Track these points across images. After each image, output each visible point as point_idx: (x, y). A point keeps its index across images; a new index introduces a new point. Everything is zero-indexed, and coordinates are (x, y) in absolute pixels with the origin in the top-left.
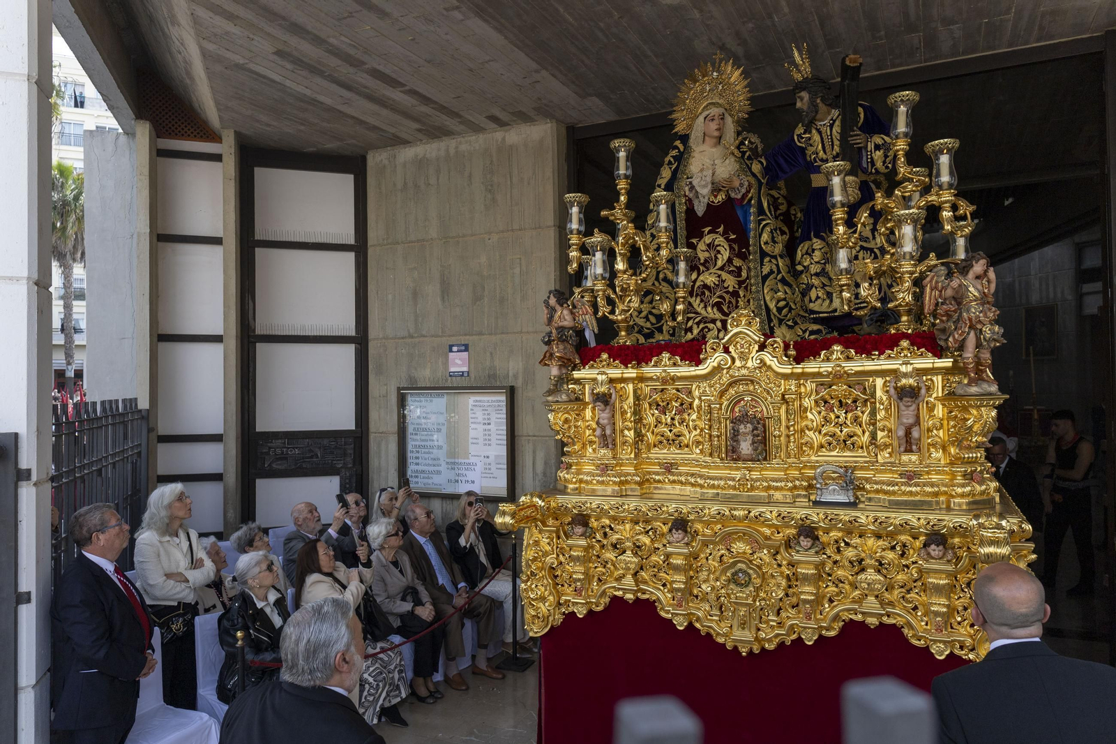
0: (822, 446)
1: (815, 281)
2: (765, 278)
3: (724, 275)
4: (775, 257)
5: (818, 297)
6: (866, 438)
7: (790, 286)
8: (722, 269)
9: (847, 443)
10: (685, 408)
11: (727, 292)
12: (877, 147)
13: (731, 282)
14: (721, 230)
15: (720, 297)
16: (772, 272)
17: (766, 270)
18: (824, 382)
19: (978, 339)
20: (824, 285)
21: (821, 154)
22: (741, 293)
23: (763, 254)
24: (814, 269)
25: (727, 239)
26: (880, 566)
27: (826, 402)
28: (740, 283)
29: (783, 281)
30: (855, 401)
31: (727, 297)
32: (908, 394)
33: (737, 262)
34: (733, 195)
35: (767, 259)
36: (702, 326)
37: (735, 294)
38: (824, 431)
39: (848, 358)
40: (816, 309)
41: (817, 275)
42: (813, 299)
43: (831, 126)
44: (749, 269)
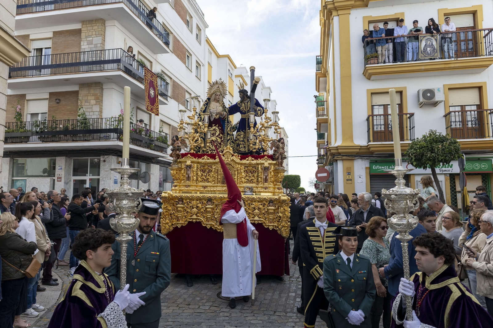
0: (245, 182)
1: (241, 143)
2: (228, 140)
3: (218, 138)
4: (231, 135)
5: (242, 147)
6: (255, 180)
7: (234, 143)
8: (217, 136)
9: (251, 181)
10: (210, 171)
11: (218, 143)
12: (259, 110)
13: (219, 140)
14: (217, 126)
15: (217, 144)
16: (230, 139)
17: (228, 138)
18: (246, 166)
19: (281, 157)
20: (243, 144)
21: (244, 109)
22: (222, 143)
23: (228, 134)
24: (241, 139)
25: (219, 128)
26: (259, 209)
27: (247, 171)
28: (222, 141)
29: (232, 142)
30: (253, 171)
31: (218, 144)
32: (266, 169)
33: (221, 135)
34: (221, 117)
35: (229, 135)
36: (211, 151)
37: (220, 144)
38: (246, 178)
39: (253, 160)
40: (242, 150)
41: (242, 141)
42: (241, 147)
43: (248, 103)
44: (224, 138)
